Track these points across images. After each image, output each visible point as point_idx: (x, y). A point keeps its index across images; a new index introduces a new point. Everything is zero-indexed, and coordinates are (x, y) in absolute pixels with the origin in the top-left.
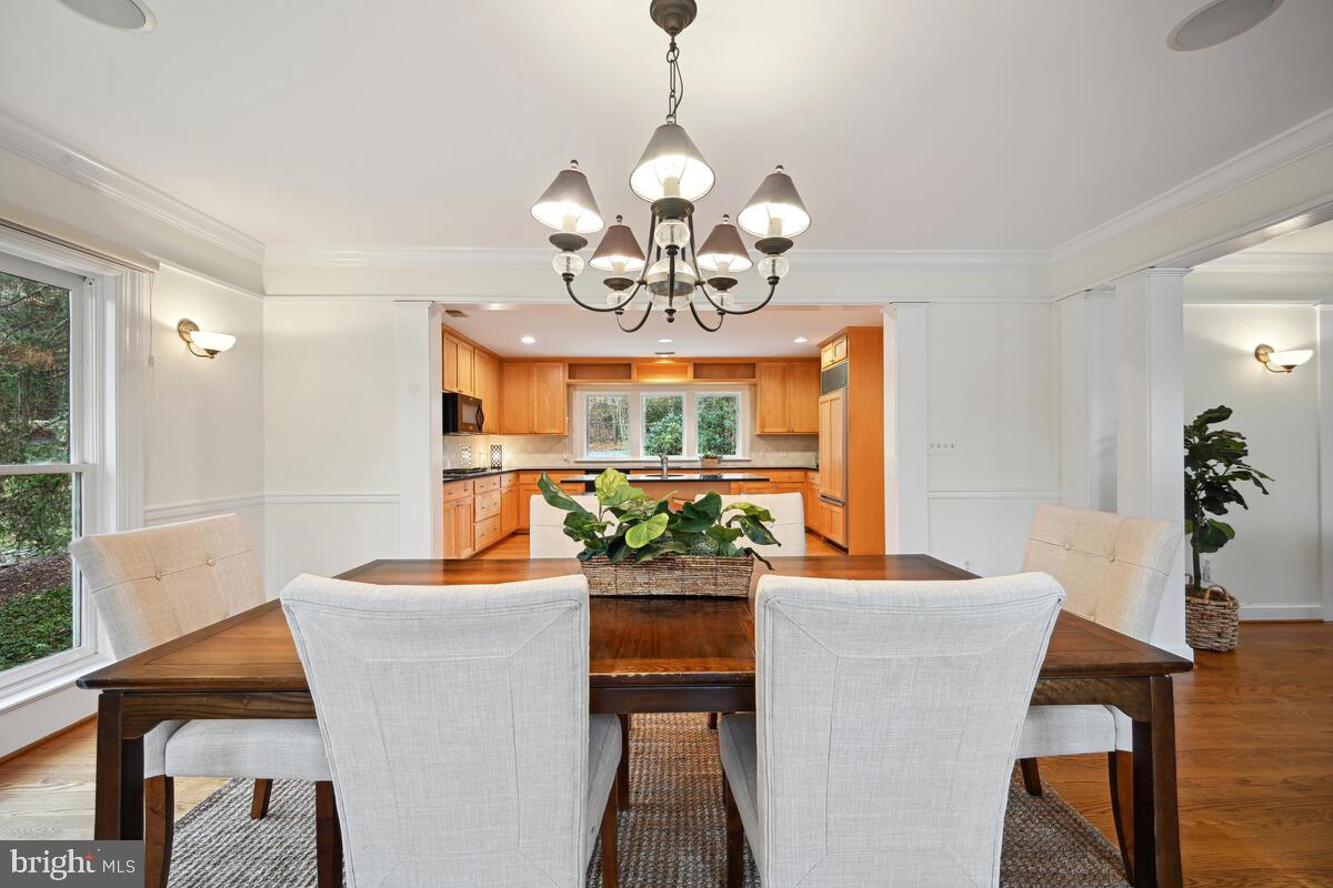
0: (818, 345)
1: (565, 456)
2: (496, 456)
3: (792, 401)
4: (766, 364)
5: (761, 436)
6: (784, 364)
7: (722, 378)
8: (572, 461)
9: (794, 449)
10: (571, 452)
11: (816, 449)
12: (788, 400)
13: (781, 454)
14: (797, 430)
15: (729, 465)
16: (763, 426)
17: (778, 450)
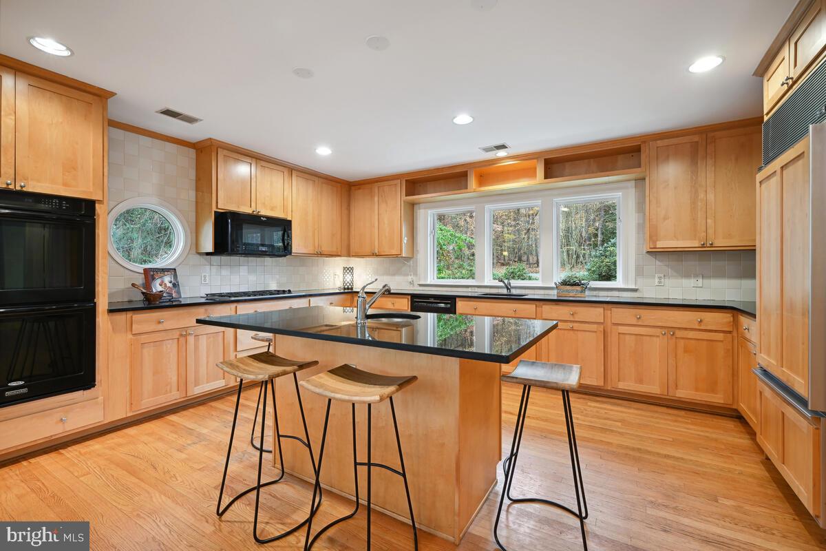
0: (755, 74)
1: (410, 278)
2: (348, 278)
3: (711, 197)
4: (660, 143)
5: (654, 253)
6: (696, 138)
7: (593, 172)
8: (416, 283)
9: (720, 274)
10: (416, 274)
11: (750, 273)
12: (702, 196)
13: (690, 283)
14: (721, 242)
15: (603, 296)
16: (653, 237)
17: (687, 276)
